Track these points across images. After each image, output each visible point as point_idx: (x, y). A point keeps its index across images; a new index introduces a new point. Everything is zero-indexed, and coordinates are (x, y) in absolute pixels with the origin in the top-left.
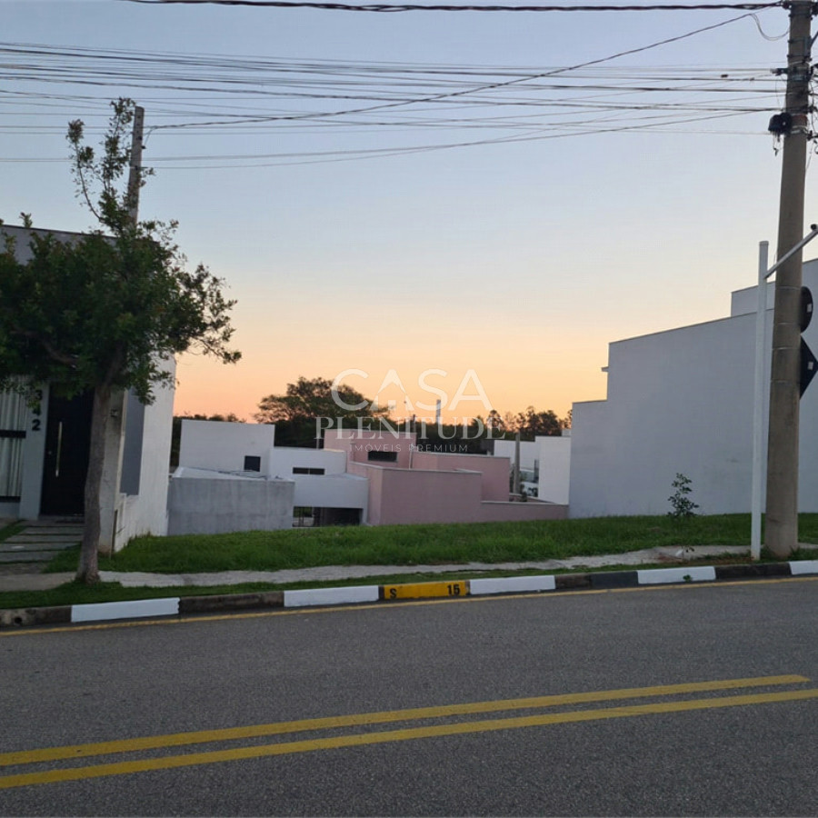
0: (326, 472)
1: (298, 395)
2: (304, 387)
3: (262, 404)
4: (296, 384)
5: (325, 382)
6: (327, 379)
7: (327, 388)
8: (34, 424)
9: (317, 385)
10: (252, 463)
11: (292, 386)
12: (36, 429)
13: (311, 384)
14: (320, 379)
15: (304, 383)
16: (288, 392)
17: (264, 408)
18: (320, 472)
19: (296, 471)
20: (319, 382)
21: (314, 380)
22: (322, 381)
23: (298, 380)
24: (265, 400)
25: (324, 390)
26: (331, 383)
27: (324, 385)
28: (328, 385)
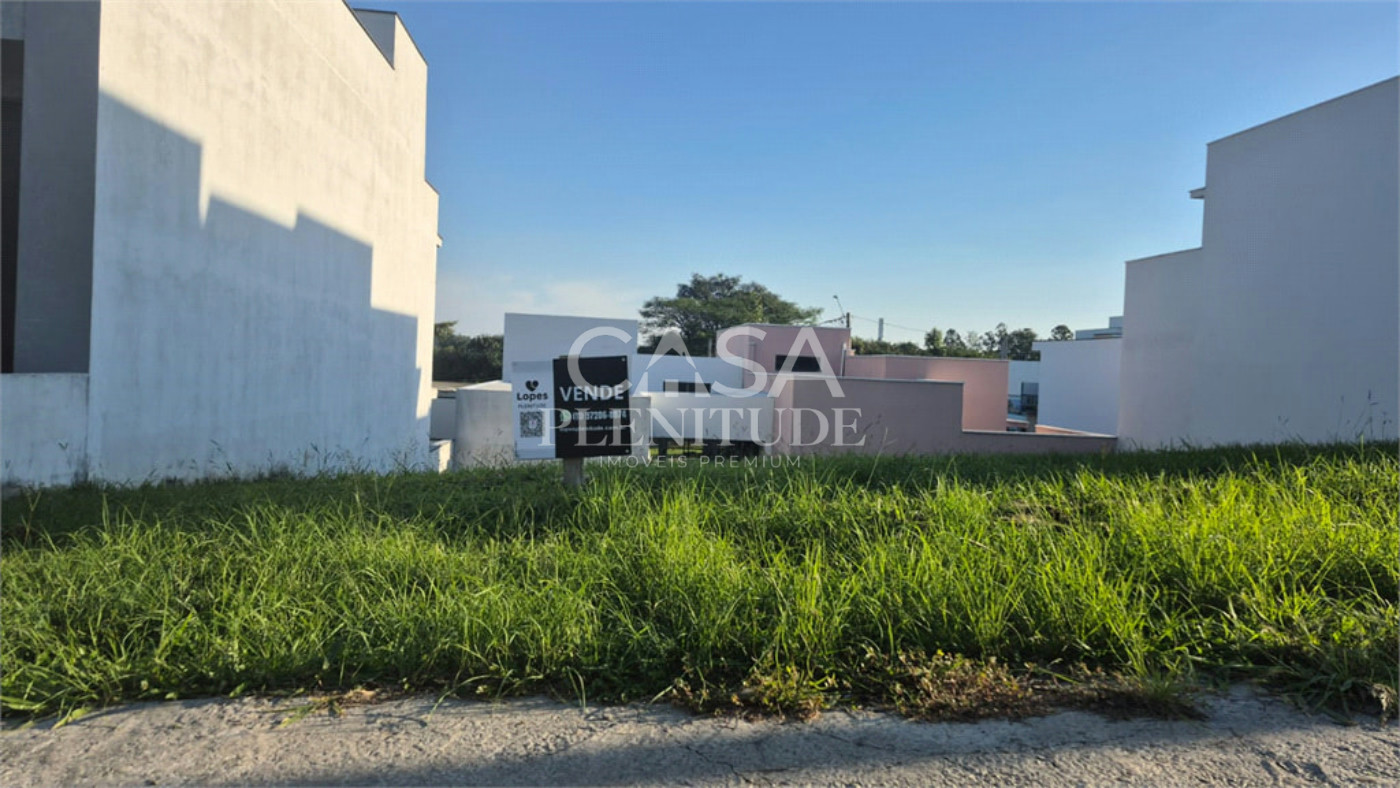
1: (691, 298)
2: (699, 287)
3: (644, 310)
4: (689, 284)
5: (727, 280)
6: (730, 277)
7: (730, 287)
9: (717, 284)
11: (684, 286)
13: (709, 283)
14: (721, 276)
15: (699, 282)
16: (678, 294)
17: (646, 314)
20: (719, 280)
21: (713, 278)
22: (724, 278)
23: (691, 278)
24: (649, 305)
25: (726, 291)
26: (735, 281)
27: (727, 284)
28: (731, 284)
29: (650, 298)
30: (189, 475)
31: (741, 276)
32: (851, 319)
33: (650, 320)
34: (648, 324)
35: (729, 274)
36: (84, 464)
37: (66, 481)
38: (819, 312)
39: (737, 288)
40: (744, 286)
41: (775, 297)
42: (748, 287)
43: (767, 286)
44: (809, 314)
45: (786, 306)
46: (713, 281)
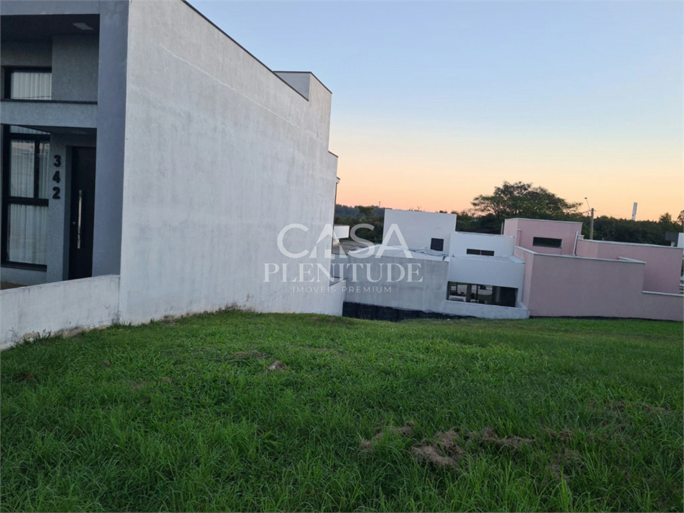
0: (495, 254)
1: (502, 195)
2: (507, 189)
3: (473, 202)
4: (501, 187)
5: (524, 185)
7: (526, 189)
8: (54, 192)
9: (518, 187)
10: (437, 245)
11: (499, 189)
12: (56, 197)
13: (512, 187)
14: (520, 183)
15: (507, 186)
16: (495, 193)
17: (475, 204)
18: (491, 253)
19: (470, 251)
20: (519, 185)
21: (516, 184)
22: (522, 184)
23: (503, 184)
24: (476, 199)
25: (523, 191)
26: (529, 186)
27: (523, 187)
28: (526, 187)
29: (477, 196)
30: (177, 313)
31: (532, 183)
32: (594, 212)
33: (477, 207)
34: (476, 210)
35: (525, 182)
36: (118, 315)
37: (107, 323)
38: (580, 204)
39: (530, 190)
40: (534, 189)
41: (553, 195)
42: (537, 189)
43: (548, 189)
44: (573, 206)
45: (560, 201)
46: (515, 186)
